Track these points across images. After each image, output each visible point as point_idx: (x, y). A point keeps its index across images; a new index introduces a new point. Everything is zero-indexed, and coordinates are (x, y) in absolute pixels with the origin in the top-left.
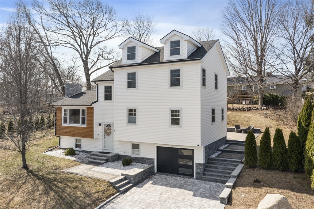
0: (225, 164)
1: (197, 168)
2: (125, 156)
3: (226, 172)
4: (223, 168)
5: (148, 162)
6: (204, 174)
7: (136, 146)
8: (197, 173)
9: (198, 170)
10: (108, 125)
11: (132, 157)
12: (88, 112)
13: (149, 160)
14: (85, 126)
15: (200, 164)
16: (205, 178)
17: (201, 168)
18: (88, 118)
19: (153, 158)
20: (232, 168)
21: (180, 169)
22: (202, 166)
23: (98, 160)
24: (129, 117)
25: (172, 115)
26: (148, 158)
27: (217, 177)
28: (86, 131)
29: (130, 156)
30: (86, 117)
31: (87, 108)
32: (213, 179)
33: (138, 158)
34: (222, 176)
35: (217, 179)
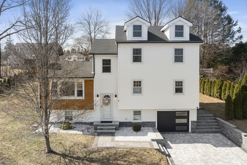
0: (205, 119)
1: (192, 125)
2: (125, 122)
3: (210, 125)
4: (206, 122)
5: (149, 125)
6: (197, 129)
7: (137, 113)
8: (192, 129)
9: (193, 126)
10: (106, 96)
11: (134, 123)
12: (86, 84)
13: (150, 123)
14: (83, 98)
15: (194, 122)
16: (199, 131)
17: (195, 125)
18: (86, 91)
19: (154, 121)
20: (212, 121)
21: (176, 127)
22: (196, 123)
23: (107, 130)
24: (134, 88)
25: (176, 86)
26: (149, 122)
27: (206, 129)
28: (84, 103)
29: (132, 122)
30: (83, 89)
31: (85, 80)
32: (205, 131)
33: (139, 123)
34: (209, 128)
35: (208, 131)
